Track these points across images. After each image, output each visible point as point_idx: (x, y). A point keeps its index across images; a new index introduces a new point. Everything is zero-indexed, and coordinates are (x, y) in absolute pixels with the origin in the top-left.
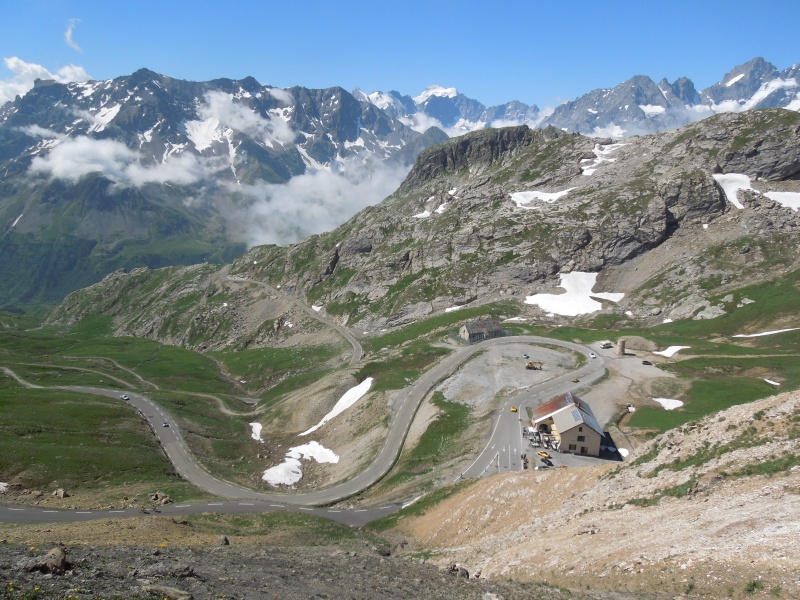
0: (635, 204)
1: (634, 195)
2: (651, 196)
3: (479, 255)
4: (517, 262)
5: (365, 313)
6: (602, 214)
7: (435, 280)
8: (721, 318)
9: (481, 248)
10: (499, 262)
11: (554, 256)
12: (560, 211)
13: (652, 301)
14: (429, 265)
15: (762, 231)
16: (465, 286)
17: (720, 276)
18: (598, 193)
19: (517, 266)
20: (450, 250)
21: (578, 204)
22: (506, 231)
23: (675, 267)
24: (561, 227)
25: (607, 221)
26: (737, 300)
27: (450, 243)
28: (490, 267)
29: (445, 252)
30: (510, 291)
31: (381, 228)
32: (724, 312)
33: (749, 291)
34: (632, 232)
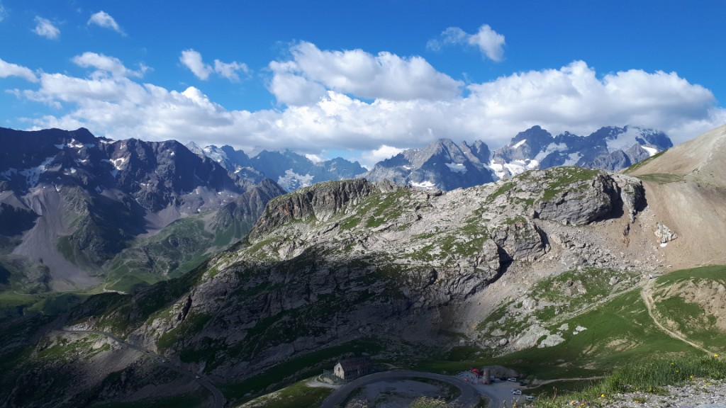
0: (471, 245)
1: (469, 237)
2: (485, 238)
3: (337, 295)
4: (373, 300)
5: (224, 358)
6: (443, 255)
7: (295, 321)
8: (561, 345)
9: (337, 288)
10: (356, 302)
11: (406, 293)
12: (406, 252)
13: (498, 332)
14: (288, 306)
15: (579, 268)
16: (326, 325)
17: (553, 307)
18: (438, 237)
19: (373, 304)
20: (309, 291)
21: (422, 247)
22: (360, 271)
23: (513, 301)
24: (409, 267)
25: (449, 261)
26: (572, 328)
27: (308, 285)
28: (348, 306)
29: (303, 294)
30: (368, 328)
31: (237, 272)
32: (563, 340)
33: (580, 320)
34: (471, 270)
